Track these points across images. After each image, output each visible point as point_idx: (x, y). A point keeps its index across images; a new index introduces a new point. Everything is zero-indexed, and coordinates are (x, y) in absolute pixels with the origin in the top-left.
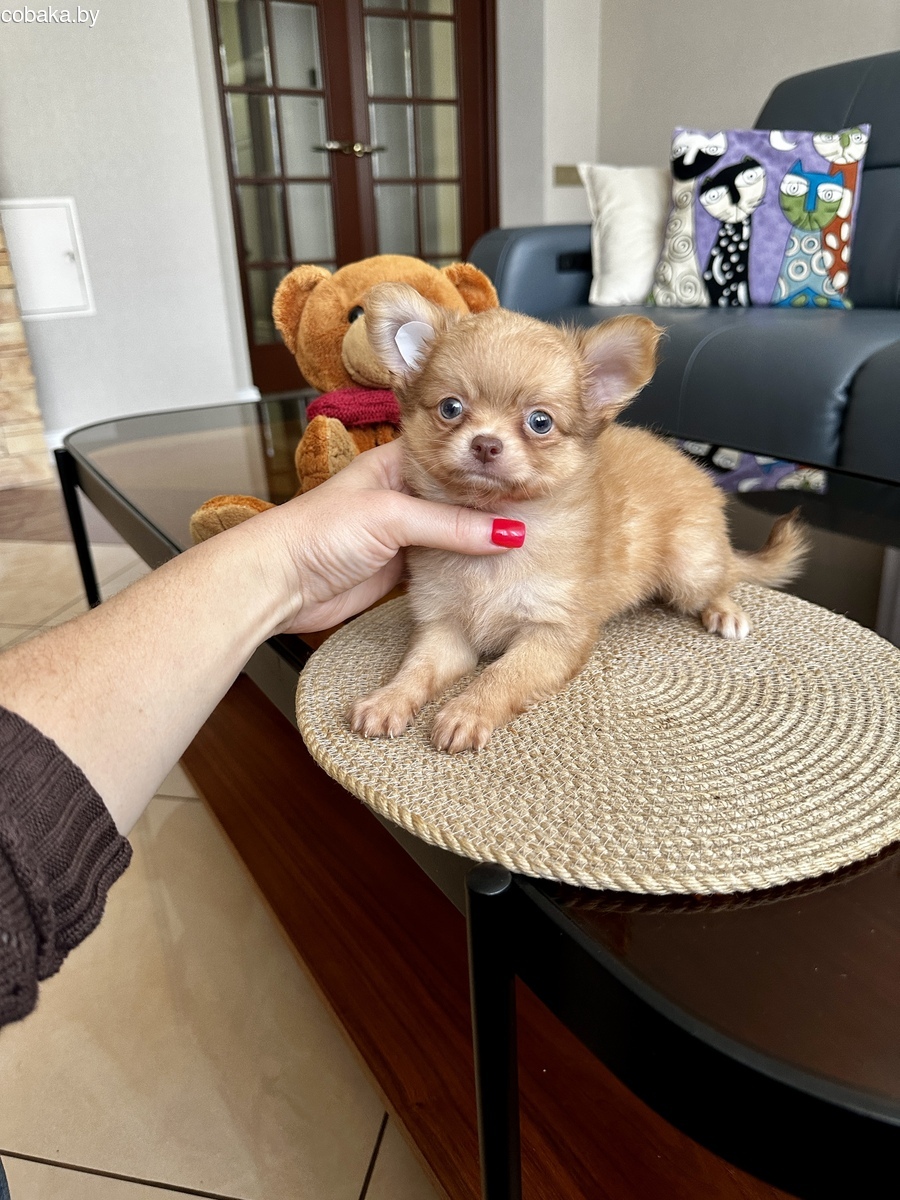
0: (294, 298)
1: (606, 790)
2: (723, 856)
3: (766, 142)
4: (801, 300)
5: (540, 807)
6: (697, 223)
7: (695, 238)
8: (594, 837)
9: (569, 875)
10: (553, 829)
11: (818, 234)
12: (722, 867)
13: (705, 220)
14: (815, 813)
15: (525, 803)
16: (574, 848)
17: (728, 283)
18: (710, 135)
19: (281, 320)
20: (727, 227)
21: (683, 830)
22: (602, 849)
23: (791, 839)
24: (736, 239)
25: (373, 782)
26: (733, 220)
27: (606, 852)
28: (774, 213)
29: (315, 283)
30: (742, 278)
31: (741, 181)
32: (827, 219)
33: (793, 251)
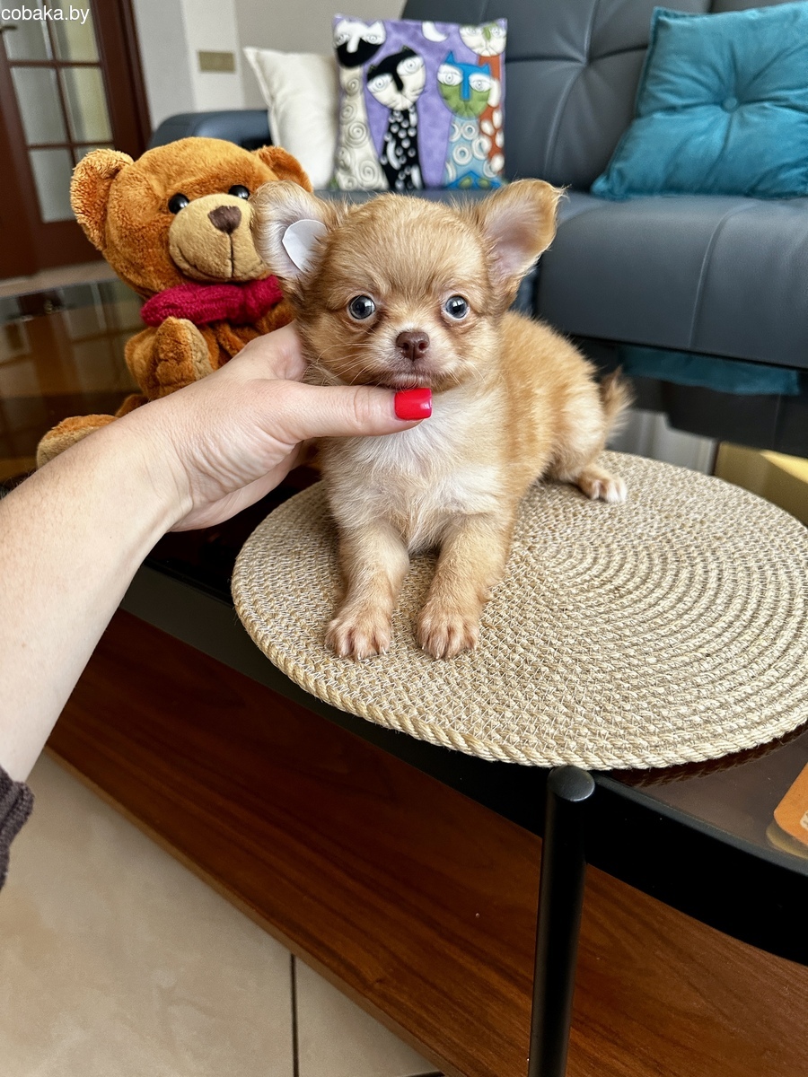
3: (420, 33)
4: (467, 182)
6: (368, 110)
7: (368, 124)
11: (474, 122)
13: (375, 107)
17: (403, 167)
20: (397, 114)
24: (405, 125)
26: (399, 107)
28: (435, 101)
30: (414, 161)
31: (403, 69)
32: (480, 107)
33: (456, 137)
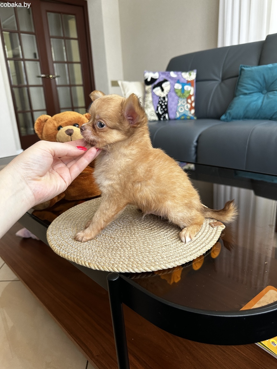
0: (41, 124)
1: (138, 248)
2: (169, 259)
3: (169, 75)
4: (183, 117)
5: (122, 255)
7: (153, 101)
8: (137, 260)
9: (132, 270)
10: (126, 260)
11: (185, 100)
12: (169, 261)
13: (155, 96)
14: (189, 246)
15: (118, 255)
16: (133, 263)
17: (163, 114)
18: (154, 73)
19: (37, 130)
20: (161, 98)
21: (159, 254)
22: (139, 262)
23: (184, 252)
26: (162, 96)
27: (141, 263)
28: (173, 94)
29: (47, 120)
30: (166, 112)
31: (164, 85)
32: (187, 95)
33: (179, 104)
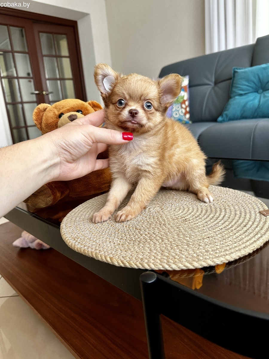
0: (40, 113)
1: (172, 240)
2: (216, 253)
5: (153, 248)
8: (173, 254)
9: (168, 266)
10: (159, 254)
12: (217, 256)
15: (147, 248)
16: (168, 258)
21: (201, 247)
22: (177, 257)
23: (236, 245)
25: (93, 250)
29: (46, 109)
